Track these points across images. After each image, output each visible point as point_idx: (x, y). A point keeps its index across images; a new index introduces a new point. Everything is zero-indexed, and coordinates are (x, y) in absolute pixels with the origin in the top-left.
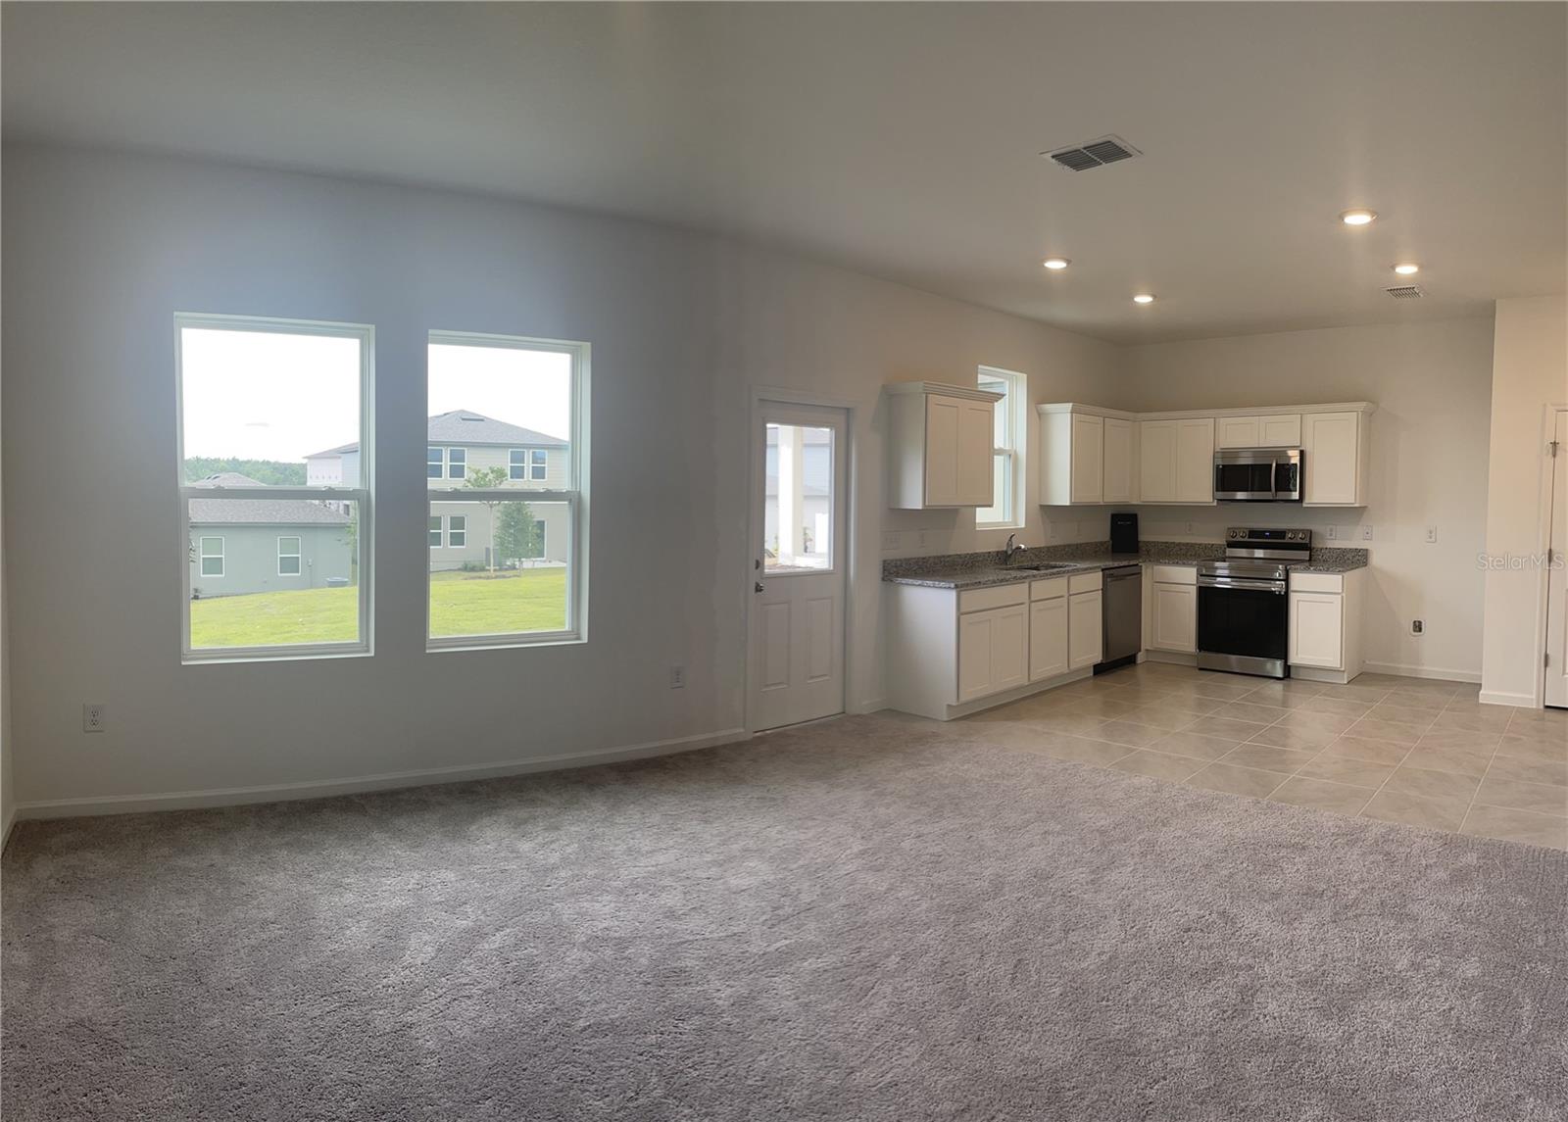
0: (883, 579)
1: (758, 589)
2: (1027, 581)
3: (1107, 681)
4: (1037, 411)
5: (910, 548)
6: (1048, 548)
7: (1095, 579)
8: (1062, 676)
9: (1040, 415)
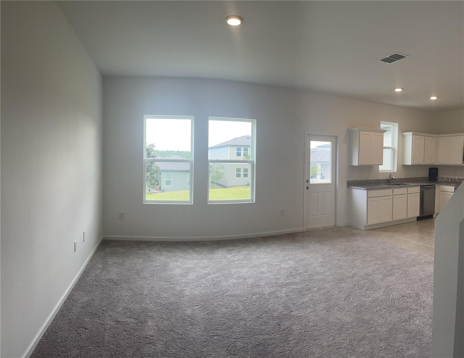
0: (347, 186)
1: (307, 188)
2: (392, 188)
3: (421, 222)
4: (402, 135)
5: (356, 177)
6: (405, 179)
7: (418, 189)
8: (405, 219)
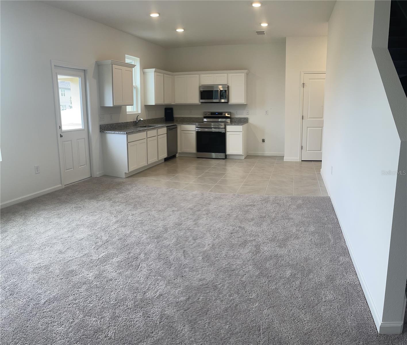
0: (100, 132)
1: (61, 136)
2: (146, 131)
3: (168, 163)
4: (143, 72)
5: (107, 121)
6: (147, 120)
7: (164, 130)
8: (157, 162)
9: (144, 73)
